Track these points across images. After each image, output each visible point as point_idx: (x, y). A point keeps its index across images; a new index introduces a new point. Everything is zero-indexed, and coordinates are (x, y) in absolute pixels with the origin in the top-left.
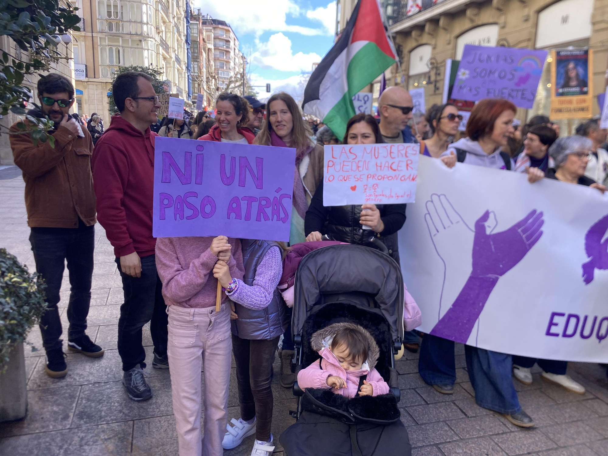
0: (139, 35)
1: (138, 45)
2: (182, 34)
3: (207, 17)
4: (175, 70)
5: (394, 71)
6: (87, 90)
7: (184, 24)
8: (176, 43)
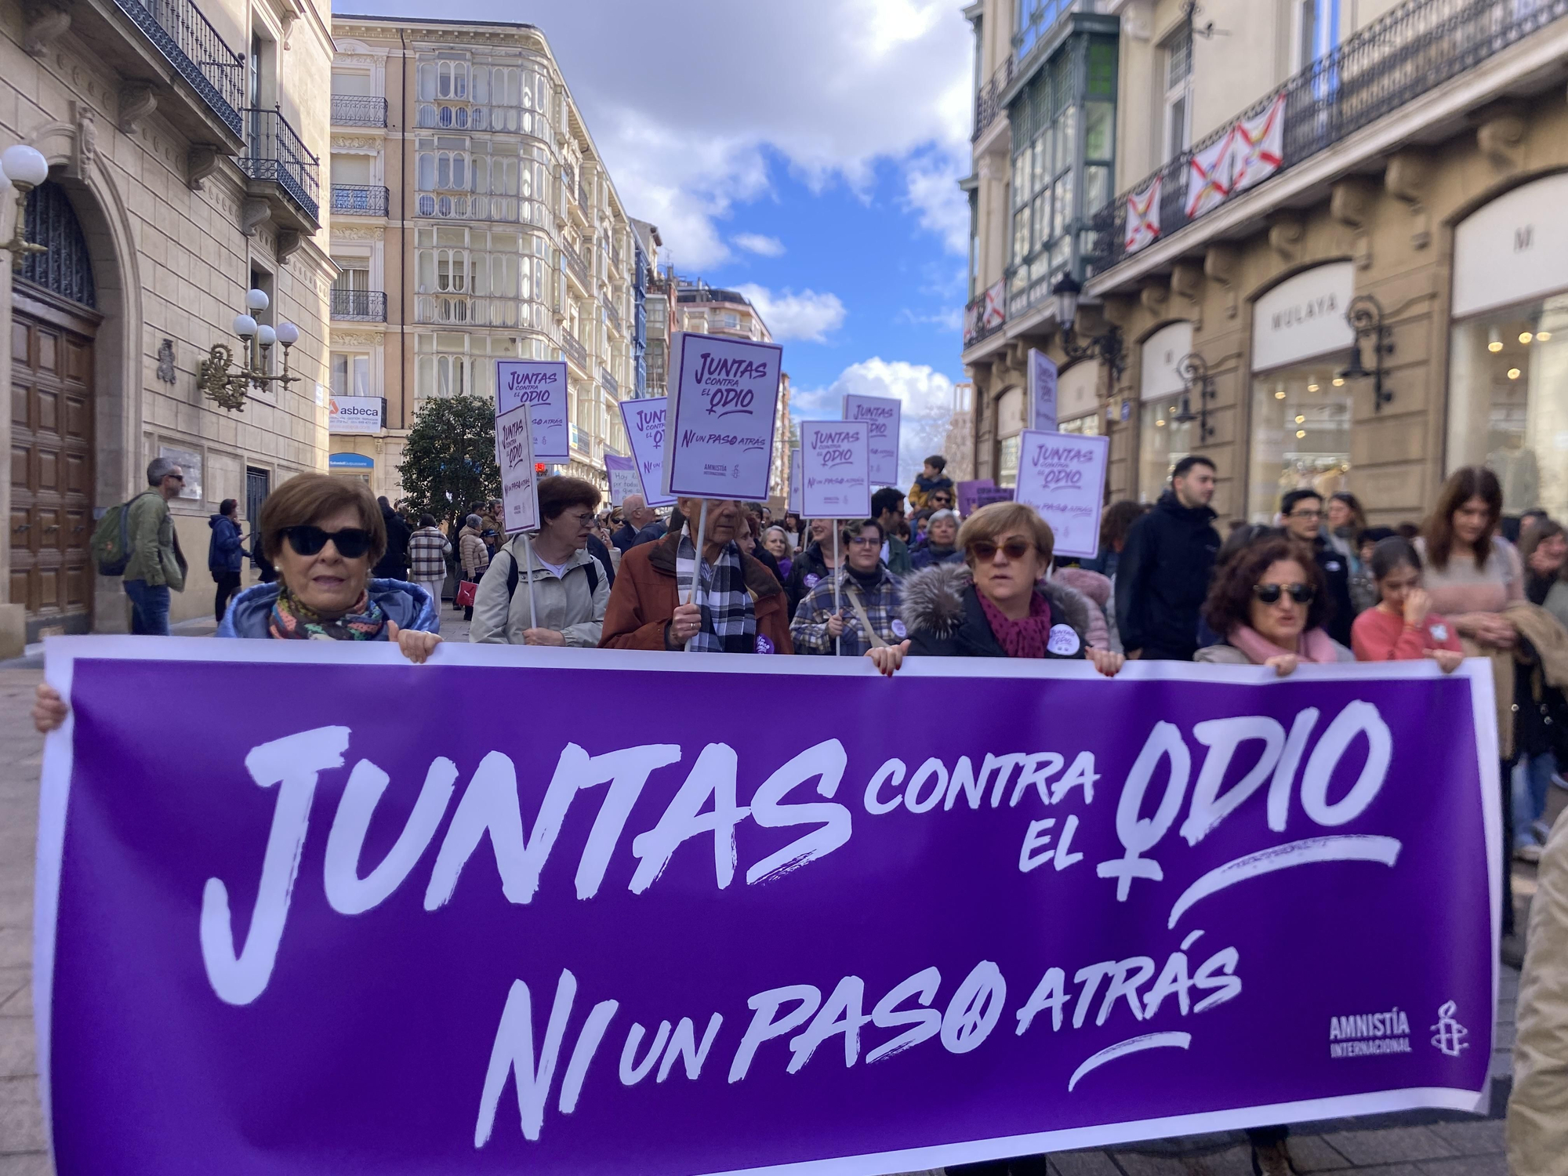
0: (511, 327)
1: (507, 349)
2: (624, 324)
3: (698, 286)
4: (599, 407)
5: (1104, 392)
6: (382, 456)
7: (628, 301)
8: (606, 345)
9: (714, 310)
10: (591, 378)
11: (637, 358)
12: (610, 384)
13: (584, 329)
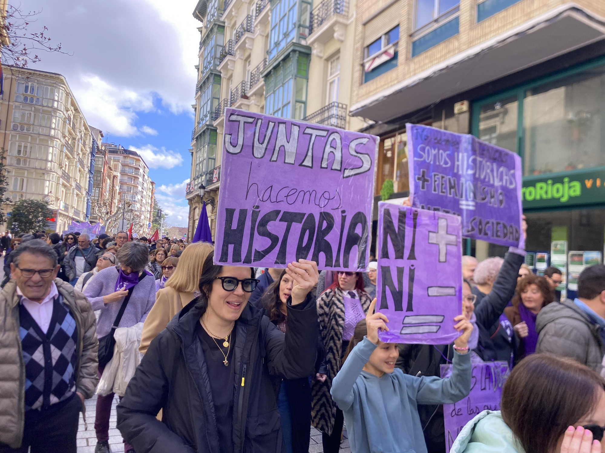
0: (43, 169)
2: (86, 166)
3: (119, 147)
4: (74, 195)
7: (88, 159)
8: (78, 174)
9: (125, 157)
10: (71, 185)
11: (90, 178)
12: (78, 187)
13: (70, 169)
